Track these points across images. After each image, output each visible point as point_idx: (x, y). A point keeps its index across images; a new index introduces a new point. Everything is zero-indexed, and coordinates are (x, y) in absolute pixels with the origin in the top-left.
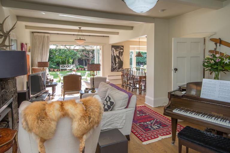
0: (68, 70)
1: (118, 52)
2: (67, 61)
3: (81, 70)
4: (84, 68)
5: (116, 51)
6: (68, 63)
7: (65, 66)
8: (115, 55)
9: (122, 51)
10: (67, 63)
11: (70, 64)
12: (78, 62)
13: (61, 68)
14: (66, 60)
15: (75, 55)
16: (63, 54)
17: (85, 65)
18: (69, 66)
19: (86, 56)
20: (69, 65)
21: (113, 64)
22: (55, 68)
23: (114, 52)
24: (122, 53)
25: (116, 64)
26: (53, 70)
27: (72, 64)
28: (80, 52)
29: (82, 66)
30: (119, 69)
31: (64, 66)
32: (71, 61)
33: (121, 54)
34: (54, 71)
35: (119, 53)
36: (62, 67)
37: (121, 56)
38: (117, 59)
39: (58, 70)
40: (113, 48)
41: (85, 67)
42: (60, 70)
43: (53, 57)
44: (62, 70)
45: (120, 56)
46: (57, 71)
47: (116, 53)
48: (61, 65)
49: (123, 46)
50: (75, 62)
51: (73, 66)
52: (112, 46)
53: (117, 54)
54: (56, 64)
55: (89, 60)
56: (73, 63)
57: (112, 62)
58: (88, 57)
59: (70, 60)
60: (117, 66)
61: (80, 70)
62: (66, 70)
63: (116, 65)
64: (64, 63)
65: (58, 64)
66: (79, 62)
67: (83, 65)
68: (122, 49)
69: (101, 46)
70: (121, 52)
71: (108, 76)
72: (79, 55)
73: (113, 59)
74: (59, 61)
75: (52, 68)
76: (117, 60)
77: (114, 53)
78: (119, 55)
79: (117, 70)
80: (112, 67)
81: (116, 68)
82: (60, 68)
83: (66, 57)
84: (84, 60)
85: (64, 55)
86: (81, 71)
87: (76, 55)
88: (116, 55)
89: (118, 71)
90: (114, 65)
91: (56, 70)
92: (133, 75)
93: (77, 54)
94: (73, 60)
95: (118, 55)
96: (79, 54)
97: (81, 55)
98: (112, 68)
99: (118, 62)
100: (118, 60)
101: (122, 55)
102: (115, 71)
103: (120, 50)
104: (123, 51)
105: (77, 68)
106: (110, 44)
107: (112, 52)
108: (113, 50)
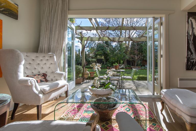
2: (119, 61)
3: (129, 69)
4: (131, 67)
10: (119, 63)
11: (121, 64)
17: (132, 66)
19: (133, 58)
21: (192, 53)
22: (110, 67)
28: (128, 55)
32: (122, 62)
40: (191, 18)
41: (132, 67)
51: (123, 66)
52: (188, 13)
54: (111, 64)
55: (135, 61)
56: (123, 63)
57: (189, 49)
61: (128, 68)
66: (127, 63)
67: (130, 65)
69: (164, 17)
71: (180, 80)
72: (127, 57)
73: (191, 42)
75: (108, 66)
77: (193, 28)
80: (188, 60)
83: (118, 59)
84: (131, 61)
85: (116, 57)
87: (125, 57)
94: (123, 62)
97: (129, 58)
102: (193, 70)
105: (126, 67)
106: (184, 11)
107: (188, 27)
108: (192, 23)
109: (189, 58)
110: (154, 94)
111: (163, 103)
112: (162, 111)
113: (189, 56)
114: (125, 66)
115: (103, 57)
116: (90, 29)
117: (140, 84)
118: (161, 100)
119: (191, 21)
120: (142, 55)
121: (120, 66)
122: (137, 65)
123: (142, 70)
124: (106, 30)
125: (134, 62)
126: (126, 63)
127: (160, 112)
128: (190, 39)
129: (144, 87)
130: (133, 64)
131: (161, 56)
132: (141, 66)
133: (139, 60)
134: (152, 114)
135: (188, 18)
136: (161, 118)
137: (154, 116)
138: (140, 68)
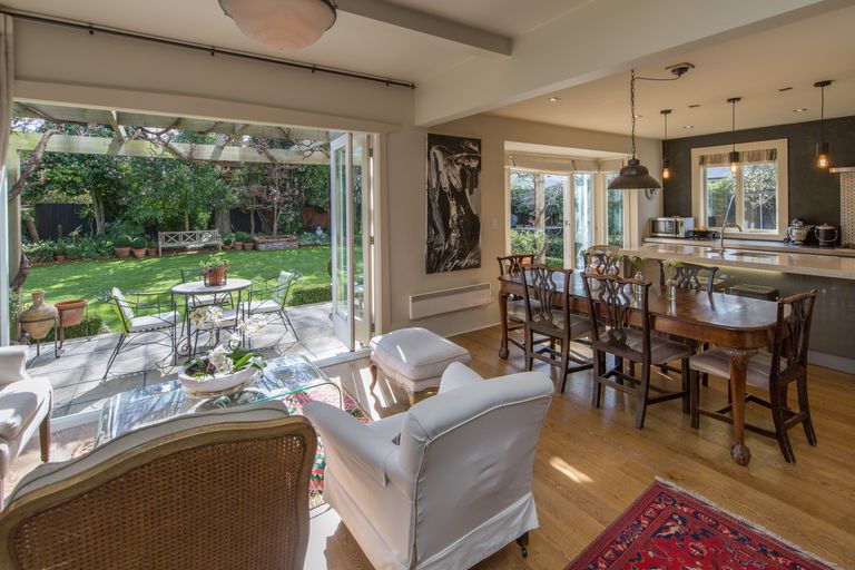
0: (193, 249)
1: (458, 168)
2: (187, 217)
3: (244, 249)
4: (254, 242)
5: (451, 163)
6: (193, 223)
7: (181, 238)
8: (445, 185)
9: (474, 164)
10: (187, 226)
11: (202, 229)
12: (229, 220)
13: (162, 244)
14: (183, 214)
15: (221, 194)
16: (171, 192)
17: (256, 232)
18: (194, 237)
19: (259, 200)
20: (198, 232)
21: (437, 232)
22: (137, 246)
23: (441, 168)
24: (477, 177)
25: (448, 231)
26: (128, 253)
27: (209, 228)
28: (238, 186)
29: (245, 235)
30: (462, 256)
31: (177, 238)
32: (204, 216)
33: (470, 177)
34: (132, 256)
35: (463, 174)
36: (167, 238)
37: (471, 193)
38: (453, 203)
39: (153, 253)
40: (434, 149)
41: (256, 239)
42: (157, 252)
43: (129, 202)
44: (167, 251)
45: (467, 191)
46: (147, 254)
47: (451, 177)
48: (161, 235)
49: (478, 142)
50: (219, 221)
51: (210, 236)
52: (430, 135)
53: (454, 182)
54: (141, 229)
55: (273, 213)
56: (211, 224)
57: (431, 222)
58: (269, 204)
59: (201, 215)
60: (453, 243)
61: (239, 248)
62: (184, 249)
63: (447, 237)
64: (175, 224)
65: (152, 229)
66: (232, 221)
67: (249, 232)
68: (474, 157)
69: (376, 136)
70: (472, 170)
72: (234, 197)
73: (435, 205)
74: (156, 220)
75: (124, 244)
76: (453, 212)
77: (439, 173)
78: (464, 187)
79: (453, 261)
81: (448, 253)
82: (160, 243)
83: (183, 205)
84: (252, 212)
85: (175, 199)
86: (242, 254)
87: (224, 198)
88: (451, 185)
89: (457, 268)
90: (442, 236)
91: (141, 253)
92: (568, 295)
93: (225, 191)
94: (213, 216)
95: (457, 182)
96: (234, 191)
97: (242, 197)
98: (429, 255)
99: (458, 220)
100: (458, 209)
101: (474, 184)
102: (445, 270)
103: (468, 158)
104: (479, 166)
105: (227, 243)
106: (419, 128)
107: (429, 170)
108: (436, 160)
109: (432, 243)
110: (353, 351)
111: (374, 369)
112: (372, 388)
113: (432, 239)
114: (223, 236)
115: (87, 198)
116: (83, 116)
117: (308, 318)
118: (371, 362)
119: (435, 154)
120: (300, 184)
121: (198, 237)
122: (282, 230)
123: (304, 252)
124: (167, 130)
125: (270, 215)
126: (224, 221)
127: (368, 391)
128: (434, 198)
129: (322, 328)
130: (263, 226)
131: (372, 240)
132: (299, 233)
133: (288, 208)
134: (351, 402)
135: (429, 149)
136: (371, 402)
137: (356, 404)
138: (295, 244)
